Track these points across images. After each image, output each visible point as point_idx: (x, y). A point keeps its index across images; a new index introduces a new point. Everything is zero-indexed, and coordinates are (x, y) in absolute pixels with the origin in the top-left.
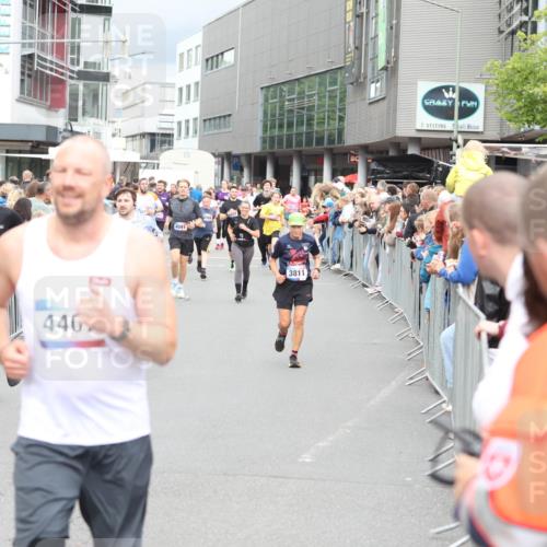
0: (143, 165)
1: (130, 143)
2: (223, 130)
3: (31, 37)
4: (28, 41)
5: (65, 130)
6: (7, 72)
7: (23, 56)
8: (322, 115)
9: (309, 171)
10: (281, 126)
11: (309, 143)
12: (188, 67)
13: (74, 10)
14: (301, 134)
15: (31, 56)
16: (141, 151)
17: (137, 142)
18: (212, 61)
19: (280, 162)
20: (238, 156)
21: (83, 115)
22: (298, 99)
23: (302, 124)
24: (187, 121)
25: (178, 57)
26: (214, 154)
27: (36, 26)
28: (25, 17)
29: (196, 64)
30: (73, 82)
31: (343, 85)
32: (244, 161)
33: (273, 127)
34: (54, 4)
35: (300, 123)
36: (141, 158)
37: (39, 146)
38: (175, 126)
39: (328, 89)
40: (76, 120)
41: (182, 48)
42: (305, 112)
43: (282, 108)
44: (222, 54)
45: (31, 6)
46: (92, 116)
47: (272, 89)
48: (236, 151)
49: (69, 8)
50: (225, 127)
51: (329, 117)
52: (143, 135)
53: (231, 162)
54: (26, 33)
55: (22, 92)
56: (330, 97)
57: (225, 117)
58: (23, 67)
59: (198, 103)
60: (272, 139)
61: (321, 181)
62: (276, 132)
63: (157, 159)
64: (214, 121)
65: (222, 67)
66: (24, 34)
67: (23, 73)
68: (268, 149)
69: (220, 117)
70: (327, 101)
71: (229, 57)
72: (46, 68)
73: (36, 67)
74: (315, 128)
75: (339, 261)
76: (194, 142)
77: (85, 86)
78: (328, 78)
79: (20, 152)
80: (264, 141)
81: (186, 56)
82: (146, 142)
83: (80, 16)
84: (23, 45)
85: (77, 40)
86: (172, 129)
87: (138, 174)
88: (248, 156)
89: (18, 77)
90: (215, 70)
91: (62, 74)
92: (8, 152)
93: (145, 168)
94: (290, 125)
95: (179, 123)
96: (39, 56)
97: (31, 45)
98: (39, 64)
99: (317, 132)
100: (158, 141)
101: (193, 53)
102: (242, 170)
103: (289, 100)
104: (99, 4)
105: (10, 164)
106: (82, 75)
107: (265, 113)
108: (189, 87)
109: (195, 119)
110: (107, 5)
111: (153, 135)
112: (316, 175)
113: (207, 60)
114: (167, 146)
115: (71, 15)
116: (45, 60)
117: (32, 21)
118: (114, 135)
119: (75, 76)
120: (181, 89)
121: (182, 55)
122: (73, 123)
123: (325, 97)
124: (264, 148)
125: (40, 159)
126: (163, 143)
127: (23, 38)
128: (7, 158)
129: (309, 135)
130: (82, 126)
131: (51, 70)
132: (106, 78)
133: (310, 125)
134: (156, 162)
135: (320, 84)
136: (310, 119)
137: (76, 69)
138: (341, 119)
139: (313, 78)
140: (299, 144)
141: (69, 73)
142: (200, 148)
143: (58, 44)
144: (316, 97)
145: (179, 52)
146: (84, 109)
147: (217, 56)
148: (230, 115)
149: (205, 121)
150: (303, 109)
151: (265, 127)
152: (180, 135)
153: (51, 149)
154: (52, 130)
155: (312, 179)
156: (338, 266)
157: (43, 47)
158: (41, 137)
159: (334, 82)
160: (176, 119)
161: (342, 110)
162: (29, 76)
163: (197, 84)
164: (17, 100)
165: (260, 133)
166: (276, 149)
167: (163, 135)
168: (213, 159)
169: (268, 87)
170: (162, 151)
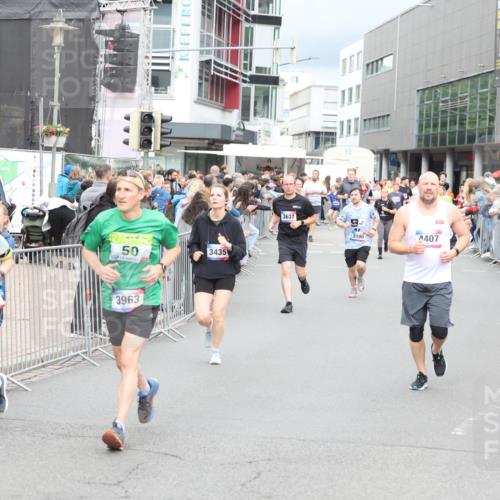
0: (308, 161)
1: (297, 141)
2: (382, 129)
3: (208, 45)
4: (206, 48)
5: (238, 129)
6: (186, 77)
7: (201, 62)
8: (474, 116)
9: (461, 167)
10: (435, 126)
11: (461, 141)
12: (351, 71)
13: (247, 20)
14: (454, 133)
15: (208, 62)
16: (306, 148)
17: (303, 140)
18: (372, 66)
19: (434, 159)
20: (395, 153)
21: (255, 115)
22: (452, 100)
23: (455, 124)
24: (349, 121)
25: (341, 63)
26: (373, 151)
27: (213, 34)
28: (203, 27)
29: (358, 68)
30: (245, 85)
31: (493, 87)
32: (400, 158)
33: (428, 126)
34: (229, 15)
35: (453, 122)
36: (307, 155)
37: (215, 144)
38: (338, 125)
39: (480, 91)
40: (248, 120)
41: (345, 53)
42: (458, 113)
43: (436, 109)
44: (382, 59)
45: (209, 17)
46: (263, 116)
47: (427, 92)
48: (394, 148)
49: (242, 18)
50: (384, 126)
51: (480, 117)
52: (308, 134)
53: (389, 158)
54: (204, 41)
55: (200, 94)
56: (481, 100)
57: (383, 117)
58: (201, 71)
59: (359, 105)
60: (427, 137)
61: (472, 176)
62: (431, 131)
63: (322, 155)
64: (374, 121)
65: (381, 70)
66: (202, 42)
67: (200, 78)
68: (423, 147)
69: (379, 117)
70: (478, 103)
71: (388, 63)
72: (221, 72)
73: (212, 72)
74: (468, 127)
75: (488, 250)
76: (355, 139)
77: (256, 88)
78: (479, 81)
79: (197, 149)
80: (419, 140)
81: (348, 61)
82: (311, 140)
83: (252, 25)
84: (202, 52)
85: (249, 47)
86: (335, 128)
87: (303, 169)
88: (405, 153)
89: (196, 81)
90: (375, 74)
91: (236, 78)
92: (186, 148)
93: (311, 163)
94: (444, 125)
95: (342, 123)
96: (215, 62)
97: (208, 52)
98: (215, 69)
99: (469, 131)
100: (322, 139)
101: (355, 58)
102: (399, 166)
103: (443, 102)
104: (270, 14)
105: (189, 160)
106: (254, 79)
107: (421, 114)
108: (351, 90)
109: (356, 119)
110: (277, 15)
111: (317, 133)
112: (467, 171)
113: (368, 65)
114: (330, 144)
115: (245, 25)
116: (221, 66)
117: (209, 30)
118: (282, 134)
119: (247, 79)
120: (343, 92)
121: (344, 61)
122: (245, 123)
123: (476, 99)
124: (419, 145)
125: (216, 156)
126: (327, 140)
127: (201, 46)
128: (186, 154)
129: (461, 133)
130: (254, 125)
131: (226, 74)
132: (275, 81)
133: (462, 124)
134: (320, 158)
135: (472, 87)
136: (462, 120)
137: (249, 73)
138: (492, 119)
139: (465, 82)
140: (452, 141)
141: (242, 77)
142: (361, 145)
143: (232, 51)
144: (468, 99)
145: (342, 57)
146: (255, 110)
147: (377, 61)
148: (388, 115)
149: (365, 120)
150: (455, 109)
151: (421, 126)
152: (342, 133)
153: (225, 146)
154: (226, 129)
155: (464, 174)
156: (487, 255)
157: (219, 54)
158: (216, 135)
159: (484, 86)
160: (339, 119)
161: (493, 110)
162: (206, 80)
163: (358, 87)
164: (196, 102)
165: (416, 131)
166: (431, 147)
167: (326, 133)
168: (373, 156)
169: (424, 90)
170: (326, 148)
